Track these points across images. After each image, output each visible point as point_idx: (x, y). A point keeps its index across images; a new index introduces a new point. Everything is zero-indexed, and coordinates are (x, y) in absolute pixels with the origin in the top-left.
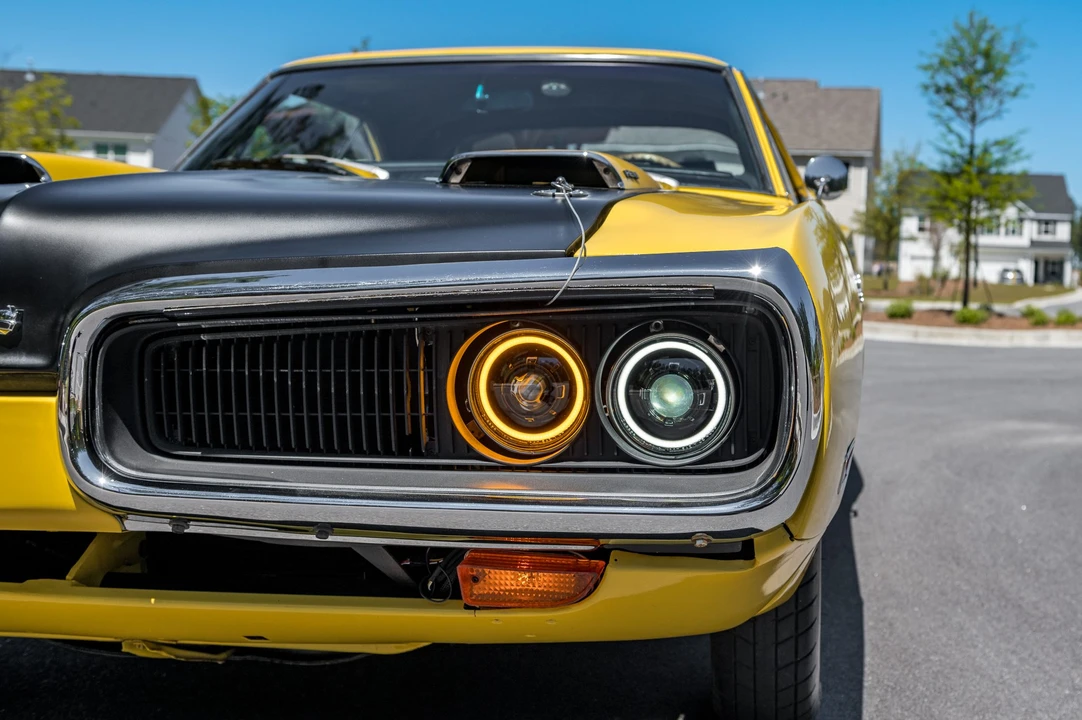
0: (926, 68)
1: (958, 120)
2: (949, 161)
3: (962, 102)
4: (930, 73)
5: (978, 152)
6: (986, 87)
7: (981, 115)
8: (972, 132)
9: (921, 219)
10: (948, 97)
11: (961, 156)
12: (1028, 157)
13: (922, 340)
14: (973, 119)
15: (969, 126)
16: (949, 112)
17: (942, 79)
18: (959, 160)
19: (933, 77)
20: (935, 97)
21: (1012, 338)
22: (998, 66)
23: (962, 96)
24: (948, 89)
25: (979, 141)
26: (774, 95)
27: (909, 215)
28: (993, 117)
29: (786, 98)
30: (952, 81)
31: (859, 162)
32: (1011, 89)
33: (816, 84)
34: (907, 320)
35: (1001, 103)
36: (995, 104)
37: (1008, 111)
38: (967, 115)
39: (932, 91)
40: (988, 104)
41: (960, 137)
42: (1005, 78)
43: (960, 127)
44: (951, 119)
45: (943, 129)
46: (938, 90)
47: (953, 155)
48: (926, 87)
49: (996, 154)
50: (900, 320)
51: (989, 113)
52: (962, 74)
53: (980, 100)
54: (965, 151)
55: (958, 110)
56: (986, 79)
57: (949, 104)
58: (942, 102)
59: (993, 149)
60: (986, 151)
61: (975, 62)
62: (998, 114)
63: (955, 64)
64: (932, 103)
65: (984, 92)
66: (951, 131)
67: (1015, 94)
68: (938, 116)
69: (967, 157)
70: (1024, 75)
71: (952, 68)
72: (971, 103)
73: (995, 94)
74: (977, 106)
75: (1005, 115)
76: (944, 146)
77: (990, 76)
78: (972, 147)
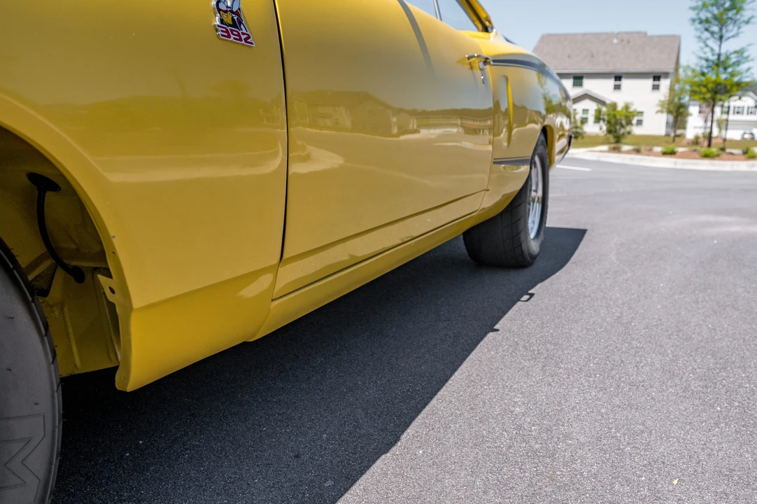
0: (693, 9)
1: (712, 39)
2: (704, 63)
3: (715, 29)
4: (696, 12)
5: (723, 58)
6: (731, 19)
7: (726, 35)
8: (720, 46)
9: (700, 107)
10: (707, 25)
11: (713, 62)
12: (752, 60)
13: (679, 167)
14: (721, 38)
15: (718, 43)
16: (707, 34)
17: (704, 15)
18: (711, 64)
19: (698, 14)
20: (699, 26)
21: (733, 165)
22: (738, 6)
23: (715, 25)
24: (707, 21)
25: (723, 51)
26: (622, 41)
27: (694, 105)
28: (733, 36)
29: (629, 42)
30: (709, 15)
31: (666, 75)
32: (746, 18)
33: (645, 34)
34: (673, 156)
35: (739, 28)
36: (736, 29)
37: (742, 32)
38: (717, 36)
39: (697, 22)
40: (731, 29)
41: (712, 50)
42: (742, 12)
43: (713, 43)
44: (708, 39)
45: (702, 45)
46: (701, 22)
47: (707, 60)
48: (694, 20)
49: (734, 59)
50: (669, 156)
51: (731, 34)
52: (716, 11)
53: (726, 26)
54: (715, 57)
55: (712, 33)
56: (730, 14)
57: (707, 30)
58: (703, 29)
59: (733, 56)
60: (728, 58)
61: (724, 3)
62: (737, 35)
63: (713, 5)
64: (697, 29)
65: (729, 21)
66: (707, 46)
67: (747, 22)
68: (700, 37)
69: (716, 62)
70: (753, 9)
71: (710, 8)
72: (721, 29)
73: (735, 22)
74: (724, 30)
75: (741, 35)
76: (703, 55)
77: (734, 11)
78: (719, 55)
